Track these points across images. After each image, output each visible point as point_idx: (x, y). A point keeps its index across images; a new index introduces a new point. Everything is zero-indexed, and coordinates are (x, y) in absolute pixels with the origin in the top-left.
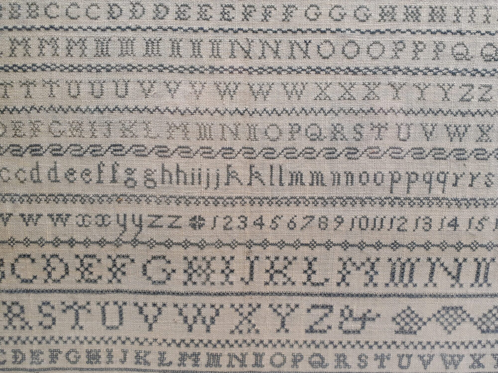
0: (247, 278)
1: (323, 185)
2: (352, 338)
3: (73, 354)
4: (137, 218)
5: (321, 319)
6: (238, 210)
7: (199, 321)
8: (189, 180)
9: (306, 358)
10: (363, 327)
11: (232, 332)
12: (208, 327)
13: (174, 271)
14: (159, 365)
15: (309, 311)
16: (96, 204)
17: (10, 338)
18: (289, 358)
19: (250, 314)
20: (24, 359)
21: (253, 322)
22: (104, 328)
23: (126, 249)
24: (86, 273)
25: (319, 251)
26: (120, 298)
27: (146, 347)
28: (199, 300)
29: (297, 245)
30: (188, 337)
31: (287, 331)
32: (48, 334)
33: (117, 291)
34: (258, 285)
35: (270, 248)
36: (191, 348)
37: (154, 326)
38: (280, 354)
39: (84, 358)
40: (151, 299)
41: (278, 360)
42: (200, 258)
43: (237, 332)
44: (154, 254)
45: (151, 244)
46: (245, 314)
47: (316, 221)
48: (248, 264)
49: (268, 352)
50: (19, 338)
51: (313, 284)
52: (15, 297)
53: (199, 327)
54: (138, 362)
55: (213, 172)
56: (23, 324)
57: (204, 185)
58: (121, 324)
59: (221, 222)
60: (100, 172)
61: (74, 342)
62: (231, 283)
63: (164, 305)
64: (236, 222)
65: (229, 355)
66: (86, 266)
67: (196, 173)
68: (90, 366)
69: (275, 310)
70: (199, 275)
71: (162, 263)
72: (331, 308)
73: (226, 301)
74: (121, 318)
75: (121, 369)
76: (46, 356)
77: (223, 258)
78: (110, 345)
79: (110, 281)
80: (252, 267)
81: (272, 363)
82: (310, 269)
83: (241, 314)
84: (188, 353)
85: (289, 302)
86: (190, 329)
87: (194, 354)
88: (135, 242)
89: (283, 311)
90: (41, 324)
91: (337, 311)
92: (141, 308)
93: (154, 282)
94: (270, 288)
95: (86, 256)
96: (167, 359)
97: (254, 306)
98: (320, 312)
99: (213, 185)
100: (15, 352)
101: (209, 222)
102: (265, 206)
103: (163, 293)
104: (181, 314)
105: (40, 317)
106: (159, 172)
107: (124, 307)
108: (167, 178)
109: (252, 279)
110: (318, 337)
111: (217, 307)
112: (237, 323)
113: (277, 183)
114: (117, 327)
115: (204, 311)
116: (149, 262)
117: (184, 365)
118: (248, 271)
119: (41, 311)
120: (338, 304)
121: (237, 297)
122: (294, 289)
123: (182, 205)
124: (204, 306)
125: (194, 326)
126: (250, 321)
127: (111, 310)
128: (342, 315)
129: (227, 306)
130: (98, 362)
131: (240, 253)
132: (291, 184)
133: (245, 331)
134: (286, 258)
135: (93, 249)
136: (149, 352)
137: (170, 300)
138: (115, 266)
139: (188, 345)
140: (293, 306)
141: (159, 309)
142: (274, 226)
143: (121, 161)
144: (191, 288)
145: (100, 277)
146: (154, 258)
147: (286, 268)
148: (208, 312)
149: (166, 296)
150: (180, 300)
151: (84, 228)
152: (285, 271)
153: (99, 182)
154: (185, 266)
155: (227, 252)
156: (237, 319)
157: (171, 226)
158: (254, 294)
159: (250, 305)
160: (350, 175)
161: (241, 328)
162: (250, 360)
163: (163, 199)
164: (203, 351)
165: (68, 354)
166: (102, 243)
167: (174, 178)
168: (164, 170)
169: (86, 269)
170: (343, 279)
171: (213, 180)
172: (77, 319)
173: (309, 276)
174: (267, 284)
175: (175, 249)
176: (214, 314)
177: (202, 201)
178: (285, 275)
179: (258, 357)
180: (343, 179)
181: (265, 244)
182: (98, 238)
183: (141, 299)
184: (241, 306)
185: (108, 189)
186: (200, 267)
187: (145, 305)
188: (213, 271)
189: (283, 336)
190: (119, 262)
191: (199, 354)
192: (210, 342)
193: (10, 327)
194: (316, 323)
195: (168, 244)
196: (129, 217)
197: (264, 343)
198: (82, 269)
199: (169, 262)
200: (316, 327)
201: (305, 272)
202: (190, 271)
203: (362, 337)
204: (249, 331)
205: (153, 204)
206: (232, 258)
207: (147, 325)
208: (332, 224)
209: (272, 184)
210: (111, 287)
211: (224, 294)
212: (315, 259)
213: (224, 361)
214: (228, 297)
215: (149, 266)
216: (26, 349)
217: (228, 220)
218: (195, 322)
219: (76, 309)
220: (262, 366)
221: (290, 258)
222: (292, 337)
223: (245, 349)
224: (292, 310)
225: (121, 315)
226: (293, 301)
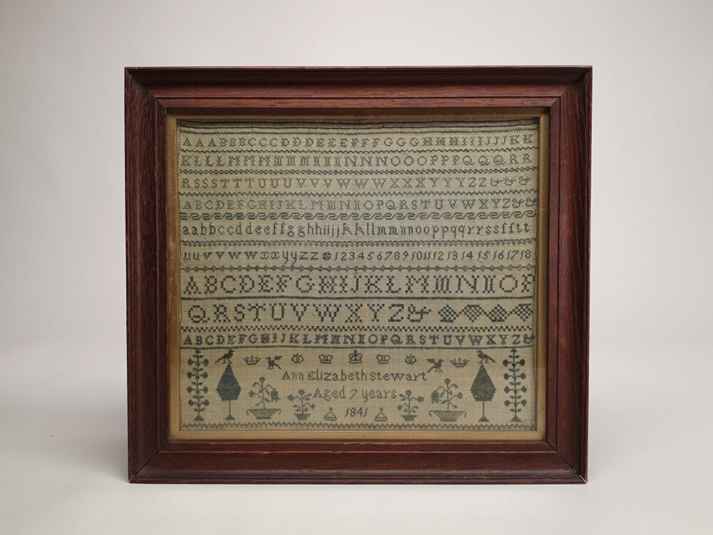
0: (355, 290)
1: (396, 234)
2: (416, 325)
3: (253, 337)
4: (294, 253)
5: (397, 313)
6: (350, 249)
7: (328, 315)
8: (323, 232)
9: (389, 338)
10: (422, 318)
11: (346, 321)
12: (333, 318)
13: (313, 285)
14: (304, 343)
15: (390, 308)
16: (272, 246)
17: (217, 328)
18: (379, 338)
19: (356, 310)
20: (224, 341)
21: (358, 315)
22: (272, 320)
23: (288, 272)
24: (264, 286)
25: (395, 272)
26: (283, 301)
27: (296, 332)
28: (328, 302)
29: (383, 269)
30: (321, 325)
31: (378, 320)
32: (239, 325)
33: (282, 297)
34: (360, 293)
35: (368, 271)
36: (322, 332)
37: (302, 318)
38: (374, 335)
39: (259, 340)
40: (300, 302)
41: (373, 339)
42: (328, 277)
43: (349, 321)
44: (304, 274)
45: (301, 269)
46: (354, 310)
47: (393, 255)
48: (355, 280)
49: (367, 334)
50: (222, 328)
51: (392, 292)
52: (221, 302)
53: (327, 318)
54: (291, 341)
55: (335, 227)
56: (225, 318)
57: (331, 235)
58: (283, 317)
59: (340, 256)
60: (275, 228)
61: (254, 329)
62: (346, 292)
63: (308, 305)
64: (349, 256)
65: (345, 336)
66: (264, 282)
67: (327, 228)
68: (263, 345)
69: (371, 308)
70: (328, 287)
71: (307, 280)
72: (402, 306)
73: (343, 302)
74: (283, 313)
75: (281, 346)
76: (237, 339)
77: (341, 277)
78: (276, 331)
79: (278, 291)
80: (357, 282)
81: (369, 341)
82: (390, 283)
83: (351, 310)
84: (321, 335)
85: (379, 303)
86: (322, 320)
87: (324, 336)
88: (292, 268)
89: (375, 308)
90: (236, 318)
91: (406, 308)
92: (295, 307)
93: (302, 291)
94: (368, 295)
95: (265, 276)
96: (309, 338)
97: (359, 305)
98: (397, 309)
99: (335, 235)
100: (218, 336)
101: (333, 257)
102: (365, 246)
103: (307, 298)
104: (317, 310)
105: (236, 314)
106: (306, 228)
107: (285, 307)
108: (311, 231)
109: (357, 289)
110: (396, 324)
111: (338, 306)
112: (349, 316)
113: (371, 233)
114: (280, 319)
115: (330, 308)
116: (300, 279)
117: (319, 343)
118: (355, 284)
119: (236, 310)
120: (406, 304)
121: (349, 300)
122: (382, 295)
123: (319, 246)
124: (330, 305)
125: (325, 318)
126: (356, 315)
127: (278, 308)
128: (409, 310)
129: (344, 305)
130: (268, 342)
131: (351, 274)
132: (379, 234)
133: (354, 321)
134: (376, 277)
135: (269, 272)
136: (298, 335)
137: (312, 302)
138: (281, 281)
139: (321, 330)
140: (381, 305)
141: (305, 307)
142: (369, 258)
143: (286, 221)
144: (323, 295)
145: (272, 289)
146: (303, 277)
147: (376, 282)
148: (332, 309)
149: (309, 300)
150: (317, 302)
151: (265, 260)
152: (376, 284)
153: (274, 234)
154: (320, 281)
155: (343, 273)
156: (349, 314)
157: (312, 259)
158: (359, 298)
159: (357, 305)
160: (410, 228)
161: (351, 319)
162: (357, 339)
163: (308, 243)
164: (330, 334)
165: (250, 337)
166: (274, 268)
167: (315, 231)
168: (309, 226)
169: (265, 284)
170: (409, 289)
171: (336, 232)
172: (257, 315)
173: (390, 287)
174: (366, 292)
175: (314, 271)
176: (336, 310)
177: (329, 244)
178: (376, 287)
179: (362, 337)
180: (407, 231)
181: (365, 268)
182: (272, 266)
183: (295, 302)
184: (352, 305)
185: (279, 237)
186: (328, 282)
187: (297, 305)
188: (336, 285)
189: (376, 324)
190: (283, 279)
191: (327, 335)
192: (334, 327)
193: (217, 321)
194: (395, 315)
195: (311, 269)
196: (290, 253)
197: (365, 328)
198: (262, 284)
199: (311, 279)
200: (394, 318)
201: (388, 284)
202: (323, 285)
203: (422, 324)
204: (356, 321)
205: (303, 246)
206: (346, 277)
207: (297, 318)
208: (402, 257)
209: (368, 234)
210: (278, 294)
211: (342, 298)
212: (393, 277)
213: (342, 340)
214: (344, 300)
215: (300, 282)
216: (225, 335)
217: (344, 254)
218: (325, 315)
219: (257, 308)
220: (363, 343)
221: (379, 277)
222: (381, 324)
223: (354, 332)
224: (381, 308)
225: (283, 311)
226: (381, 302)
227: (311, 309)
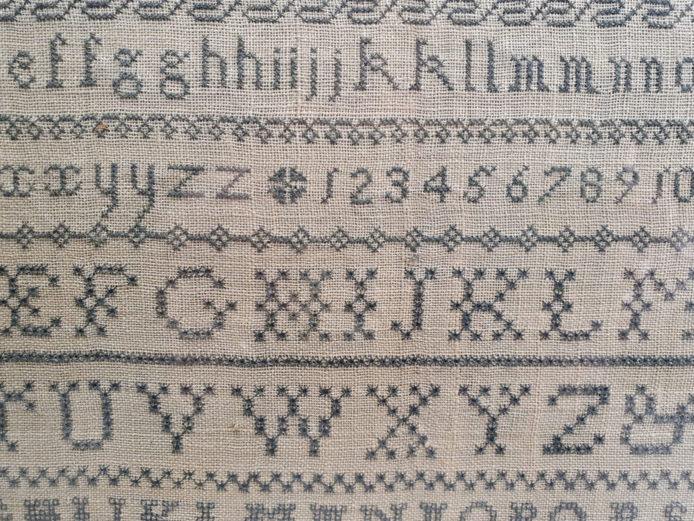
0: (407, 324)
1: (591, 90)
2: (652, 464)
4: (142, 173)
5: (581, 420)
6: (386, 155)
7: (293, 429)
8: (268, 77)
9: (542, 514)
10: (677, 439)
11: (371, 455)
12: (314, 442)
13: (232, 306)
15: (553, 401)
16: (47, 140)
18: (503, 516)
19: (414, 410)
21: (421, 429)
22: (66, 446)
23: (115, 252)
24: (24, 312)
25: (580, 256)
26: (104, 373)
27: (167, 492)
28: (293, 378)
29: (528, 240)
30: (265, 467)
31: (500, 450)
33: (98, 356)
34: (430, 342)
35: (464, 249)
36: (273, 495)
37: (185, 440)
38: (482, 505)
39: (19, 520)
40: (176, 376)
41: (477, 519)
42: (294, 275)
43: (381, 454)
44: (185, 264)
45: (175, 239)
46: (403, 411)
47: (574, 183)
48: (409, 288)
49: (456, 502)
51: (565, 336)
53: (291, 444)
55: (325, 56)
57: (303, 89)
58: (107, 435)
59: (344, 185)
60: (55, 59)
62: (369, 336)
63: (209, 390)
64: (382, 185)
65: (364, 510)
66: (23, 294)
67: (285, 59)
69: (473, 402)
70: (294, 316)
71: (203, 287)
72: (603, 393)
73: (357, 379)
74: (108, 423)
77: (350, 274)
78: (83, 490)
79: (80, 332)
80: (418, 297)
82: (558, 304)
83: (393, 412)
84: (266, 506)
85: (507, 381)
86: (272, 448)
87: (280, 509)
88: (137, 235)
89: (493, 402)
91: (617, 399)
92: (154, 397)
93: (184, 335)
94: (462, 348)
95: (22, 270)
97: (424, 391)
98: (578, 404)
99: (325, 90)
101: (315, 186)
102: (453, 143)
103: (206, 361)
104: (248, 412)
106: (196, 58)
107: (114, 395)
108: (214, 72)
109: (417, 325)
110: (571, 464)
111: (336, 393)
112: (382, 432)
113: (480, 83)
114: (98, 444)
115: (303, 405)
116: (171, 283)
118: (408, 305)
120: (620, 382)
121: (384, 370)
122: (520, 350)
123: (251, 141)
124: (304, 391)
125: (281, 441)
126: (413, 429)
127: (85, 404)
128: (630, 410)
129: (360, 391)
131: (390, 260)
132: (515, 88)
133: (402, 451)
134: (501, 274)
135: (40, 253)
136: (175, 505)
137: (225, 378)
138: (90, 292)
139: (265, 488)
140: (515, 391)
141: (198, 400)
142: (473, 193)
143: (104, 31)
144: (273, 347)
145: (56, 322)
146: (183, 273)
147: (500, 297)
148: (313, 408)
149: (212, 368)
150: (248, 379)
151: (20, 201)
152: (498, 306)
153: (54, 85)
154: (260, 294)
155: (359, 259)
156: (383, 423)
157: (223, 196)
158: (424, 362)
159: (414, 389)
160: (651, 66)
161: (391, 444)
163: (204, 127)
164: (302, 502)
166: (59, 236)
167: (232, 72)
168: (206, 52)
169: (24, 302)
170: (635, 324)
171: (325, 75)
172: (2, 426)
173: (556, 316)
174: (454, 336)
175: (233, 250)
176: (328, 412)
177: (298, 130)
178: (499, 316)
179: (432, 512)
180: (638, 79)
181: (450, 239)
182: (50, 225)
183: (154, 376)
184: (393, 391)
185: (76, 103)
186: (294, 297)
187: (164, 390)
188: (326, 307)
190: (101, 284)
191: (293, 507)
192: (318, 479)
194: (569, 430)
195: (218, 240)
196: (124, 171)
197: (447, 479)
198: (13, 302)
199: (220, 284)
200: (567, 441)
201: (547, 306)
202: (272, 306)
203: (675, 463)
204: (411, 452)
205: (180, 137)
206: (372, 274)
207: (168, 440)
208: (612, 189)
209: (469, 88)
210: (83, 346)
211: (352, 361)
212: (571, 275)
214: (361, 369)
215: (171, 295)
217: (362, 179)
218: (283, 431)
221: (512, 274)
222: (510, 465)
223: (401, 495)
224: (515, 401)
225: (107, 415)
226: (516, 378)
227: (221, 406)
